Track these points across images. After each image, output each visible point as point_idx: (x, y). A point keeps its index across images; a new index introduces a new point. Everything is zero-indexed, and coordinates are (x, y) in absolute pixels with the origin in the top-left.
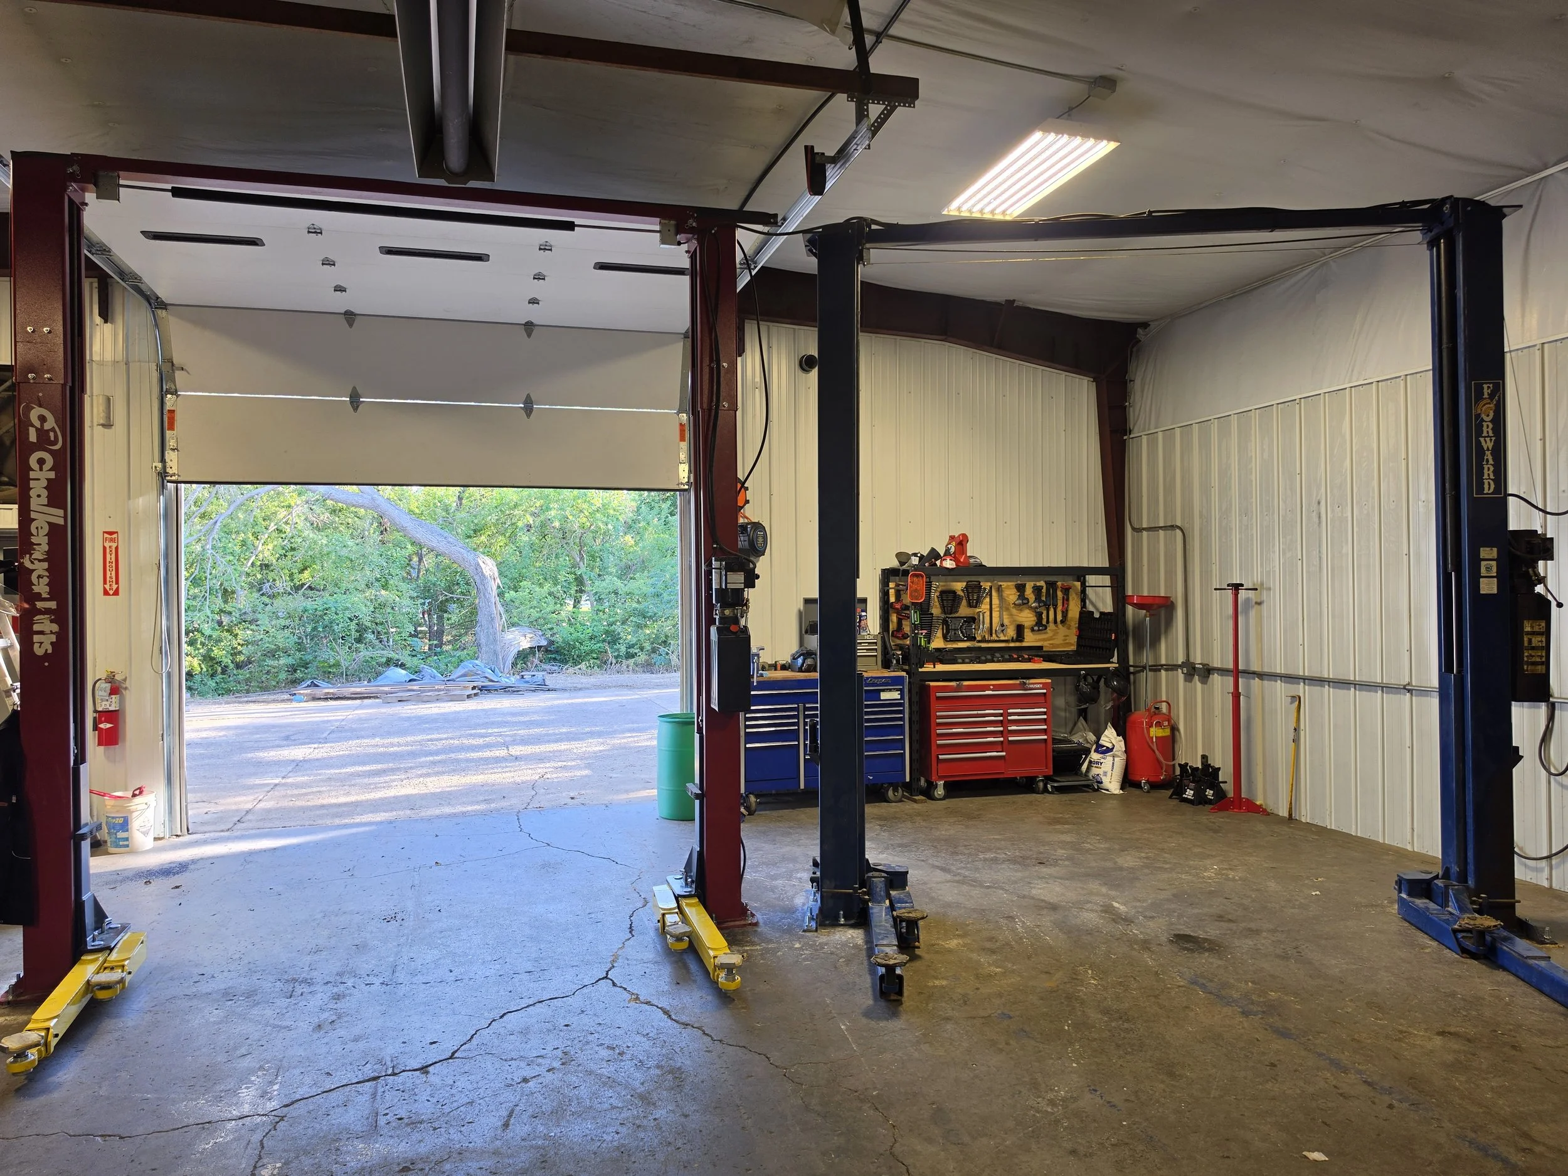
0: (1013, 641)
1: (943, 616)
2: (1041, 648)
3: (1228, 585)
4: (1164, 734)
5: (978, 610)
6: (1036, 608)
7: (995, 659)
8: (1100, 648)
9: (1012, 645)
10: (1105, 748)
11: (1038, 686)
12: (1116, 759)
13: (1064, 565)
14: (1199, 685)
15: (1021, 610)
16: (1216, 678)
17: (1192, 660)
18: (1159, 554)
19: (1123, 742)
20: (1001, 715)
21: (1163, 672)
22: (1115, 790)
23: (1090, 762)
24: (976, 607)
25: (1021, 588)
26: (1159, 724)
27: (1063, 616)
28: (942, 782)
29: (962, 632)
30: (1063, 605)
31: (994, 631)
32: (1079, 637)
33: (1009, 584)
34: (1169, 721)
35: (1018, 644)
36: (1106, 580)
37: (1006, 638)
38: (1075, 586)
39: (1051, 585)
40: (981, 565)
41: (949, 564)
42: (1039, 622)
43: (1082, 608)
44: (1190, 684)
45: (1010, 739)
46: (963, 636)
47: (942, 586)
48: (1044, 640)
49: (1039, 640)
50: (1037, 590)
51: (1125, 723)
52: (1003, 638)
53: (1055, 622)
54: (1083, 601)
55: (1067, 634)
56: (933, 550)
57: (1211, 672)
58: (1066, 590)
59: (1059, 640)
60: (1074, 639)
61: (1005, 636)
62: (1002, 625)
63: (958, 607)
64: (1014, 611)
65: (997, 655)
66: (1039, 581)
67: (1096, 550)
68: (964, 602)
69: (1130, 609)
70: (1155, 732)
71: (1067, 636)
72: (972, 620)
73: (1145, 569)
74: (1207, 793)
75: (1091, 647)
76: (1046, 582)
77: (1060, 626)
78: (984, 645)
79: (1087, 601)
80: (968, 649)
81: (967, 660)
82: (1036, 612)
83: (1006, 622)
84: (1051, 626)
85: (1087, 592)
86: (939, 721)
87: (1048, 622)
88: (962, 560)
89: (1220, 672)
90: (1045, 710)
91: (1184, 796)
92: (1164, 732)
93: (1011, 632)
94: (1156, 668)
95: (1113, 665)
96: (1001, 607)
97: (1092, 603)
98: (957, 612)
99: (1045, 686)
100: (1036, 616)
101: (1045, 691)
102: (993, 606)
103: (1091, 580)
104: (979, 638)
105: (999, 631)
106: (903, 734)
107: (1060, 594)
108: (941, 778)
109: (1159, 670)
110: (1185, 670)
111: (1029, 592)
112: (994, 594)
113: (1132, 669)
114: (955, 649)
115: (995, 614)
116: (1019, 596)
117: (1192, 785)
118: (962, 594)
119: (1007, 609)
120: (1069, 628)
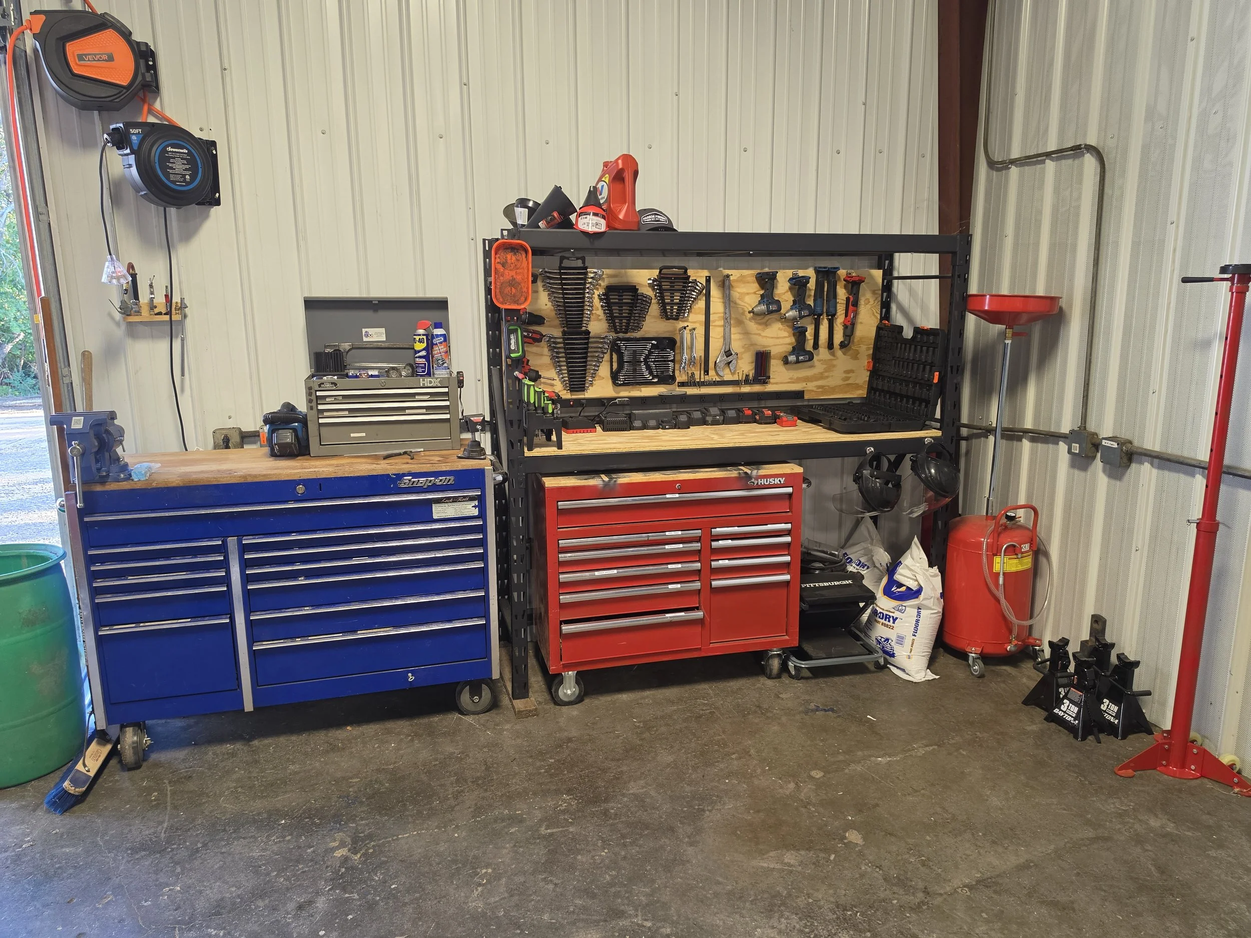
0: (747, 381)
1: (612, 336)
2: (799, 395)
3: (1224, 270)
4: (1020, 568)
5: (681, 324)
6: (794, 319)
7: (709, 419)
8: (908, 397)
9: (746, 389)
10: (903, 589)
11: (777, 481)
12: (923, 612)
13: (854, 230)
14: (1103, 480)
15: (766, 324)
16: (1145, 473)
17: (1092, 427)
18: (1040, 212)
19: (940, 578)
20: (698, 540)
21: (1026, 444)
22: (917, 672)
23: (875, 612)
24: (677, 319)
25: (767, 281)
26: (1013, 550)
27: (845, 335)
28: (572, 673)
29: (648, 368)
30: (846, 316)
31: (711, 365)
32: (874, 374)
33: (746, 272)
34: (1031, 542)
35: (757, 388)
36: (930, 263)
37: (736, 378)
38: (872, 277)
39: (827, 275)
40: (668, 228)
41: (591, 223)
42: (799, 348)
43: (882, 319)
44: (1082, 474)
45: (715, 583)
46: (651, 373)
47: (610, 276)
48: (807, 379)
49: (799, 380)
50: (798, 284)
51: (945, 541)
52: (728, 377)
53: (830, 346)
54: (886, 306)
55: (849, 368)
56: (557, 192)
57: (1135, 457)
58: (854, 285)
59: (835, 379)
60: (863, 377)
61: (733, 374)
62: (728, 353)
63: (642, 318)
64: (752, 326)
65: (714, 411)
66: (806, 268)
67: (916, 208)
68: (654, 309)
69: (971, 320)
70: (1004, 564)
71: (852, 371)
72: (669, 343)
73: (1009, 242)
74: (1103, 707)
75: (893, 394)
76: (818, 271)
77: (839, 353)
78: (691, 391)
79: (894, 307)
80: (661, 400)
81: (652, 423)
82: (795, 328)
83: (736, 347)
84: (823, 353)
85: (895, 289)
86: (563, 557)
87: (816, 345)
88: (621, 216)
89: (1156, 461)
90: (789, 526)
91: (1056, 711)
92: (1021, 564)
93: (745, 366)
94: (1013, 434)
95: (930, 434)
96: (727, 320)
97: (901, 309)
98: (638, 328)
99: (790, 480)
100: (794, 335)
101: (790, 490)
102: (712, 318)
103: (904, 263)
104: (681, 377)
105: (722, 365)
106: (485, 586)
107: (842, 293)
108: (568, 667)
109: (1020, 439)
110: (1076, 448)
111: (783, 291)
112: (715, 292)
113: (964, 432)
114: (632, 399)
115: (716, 333)
116: (762, 296)
117: (1076, 694)
118: (649, 292)
119: (740, 323)
120: (855, 357)
